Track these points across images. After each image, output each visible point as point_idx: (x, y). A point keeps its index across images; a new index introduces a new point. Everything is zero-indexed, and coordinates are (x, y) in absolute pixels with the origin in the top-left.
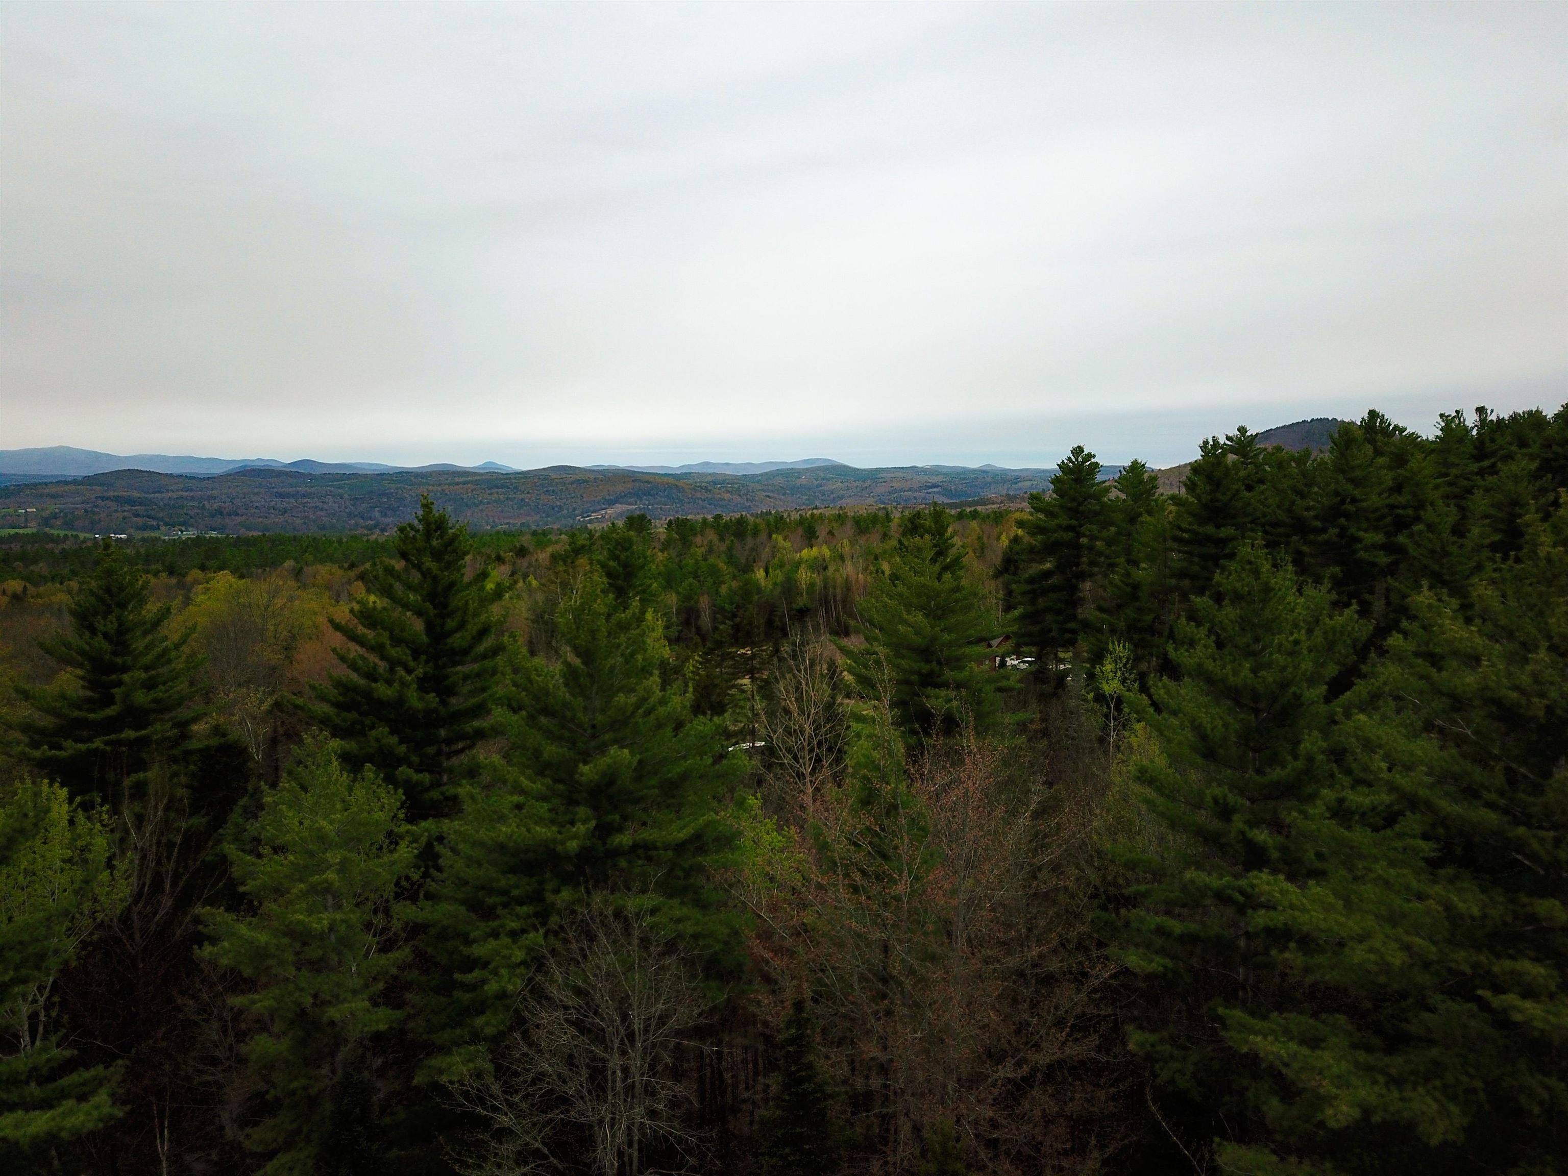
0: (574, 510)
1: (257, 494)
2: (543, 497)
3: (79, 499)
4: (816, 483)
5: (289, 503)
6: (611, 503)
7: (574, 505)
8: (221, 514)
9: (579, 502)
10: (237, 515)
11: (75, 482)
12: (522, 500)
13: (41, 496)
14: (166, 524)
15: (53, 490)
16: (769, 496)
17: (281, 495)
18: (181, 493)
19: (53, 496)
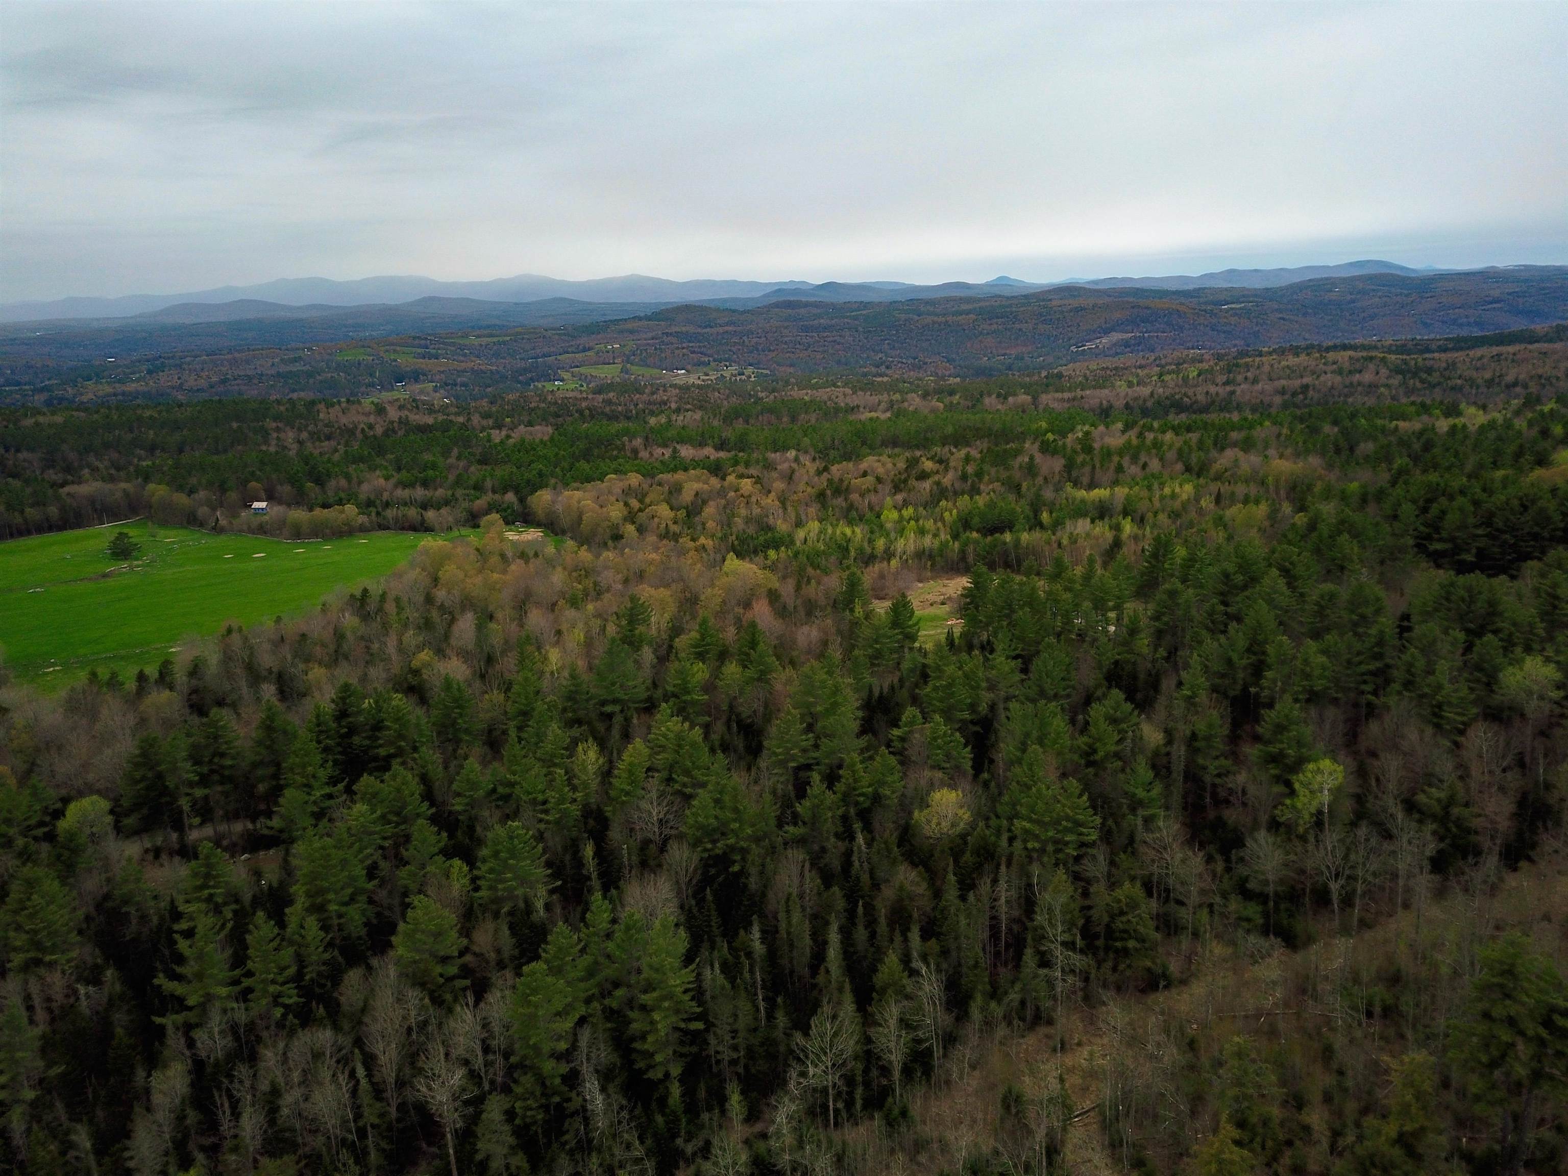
0: (1070, 339)
1: (786, 328)
2: (1040, 326)
3: (650, 335)
4: (1349, 297)
5: (812, 337)
6: (1107, 332)
7: (1070, 335)
8: (757, 350)
9: (1074, 330)
10: (770, 350)
11: (648, 318)
12: (1020, 330)
13: (622, 332)
14: (715, 360)
15: (629, 326)
16: (1284, 319)
17: (806, 329)
18: (726, 328)
19: (631, 332)
